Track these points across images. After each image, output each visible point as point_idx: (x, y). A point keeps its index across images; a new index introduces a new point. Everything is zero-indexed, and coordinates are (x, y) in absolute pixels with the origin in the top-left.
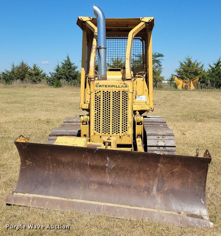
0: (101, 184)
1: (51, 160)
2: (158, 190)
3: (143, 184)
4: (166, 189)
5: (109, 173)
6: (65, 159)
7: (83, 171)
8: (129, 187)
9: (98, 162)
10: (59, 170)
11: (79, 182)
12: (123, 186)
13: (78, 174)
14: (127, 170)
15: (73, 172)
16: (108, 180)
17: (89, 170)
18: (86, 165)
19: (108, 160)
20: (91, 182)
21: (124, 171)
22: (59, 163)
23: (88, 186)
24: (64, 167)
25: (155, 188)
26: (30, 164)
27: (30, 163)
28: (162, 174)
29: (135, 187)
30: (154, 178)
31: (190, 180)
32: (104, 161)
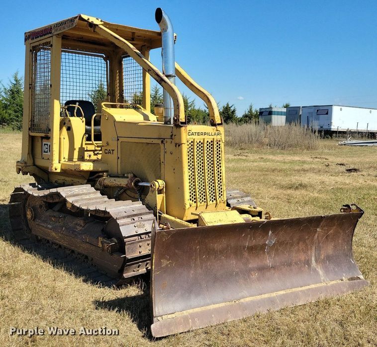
0: (262, 269)
1: (200, 251)
2: (316, 261)
3: (302, 257)
4: (322, 257)
5: (268, 253)
6: (218, 245)
7: (239, 257)
8: (290, 265)
9: (258, 241)
10: (208, 264)
11: (237, 274)
12: (284, 265)
13: (233, 264)
14: (287, 243)
15: (227, 262)
16: (269, 262)
17: (246, 254)
18: (244, 247)
19: (270, 234)
20: (251, 270)
21: (284, 246)
22: (210, 253)
23: (249, 276)
24: (215, 257)
25: (313, 259)
26: (167, 265)
27: (168, 262)
28: (319, 240)
29: (296, 263)
30: (311, 247)
31: (340, 241)
32: (264, 237)
